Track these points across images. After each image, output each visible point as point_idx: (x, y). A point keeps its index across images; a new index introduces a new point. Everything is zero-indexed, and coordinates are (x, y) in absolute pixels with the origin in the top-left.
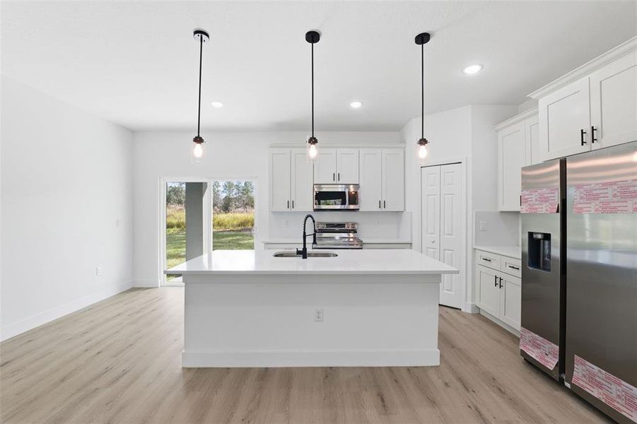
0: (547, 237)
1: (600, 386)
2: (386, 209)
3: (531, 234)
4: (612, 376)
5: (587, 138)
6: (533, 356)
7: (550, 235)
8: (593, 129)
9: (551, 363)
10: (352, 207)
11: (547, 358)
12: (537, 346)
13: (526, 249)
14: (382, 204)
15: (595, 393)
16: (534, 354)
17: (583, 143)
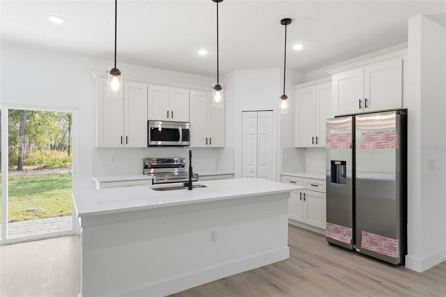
0: (344, 163)
1: (376, 244)
2: (212, 146)
3: (333, 162)
4: (382, 237)
5: (363, 105)
6: (337, 239)
7: (345, 162)
8: (366, 100)
9: (348, 240)
10: (185, 143)
11: (345, 238)
12: (338, 232)
13: (330, 173)
14: (208, 141)
15: (374, 249)
16: (336, 237)
17: (360, 107)
